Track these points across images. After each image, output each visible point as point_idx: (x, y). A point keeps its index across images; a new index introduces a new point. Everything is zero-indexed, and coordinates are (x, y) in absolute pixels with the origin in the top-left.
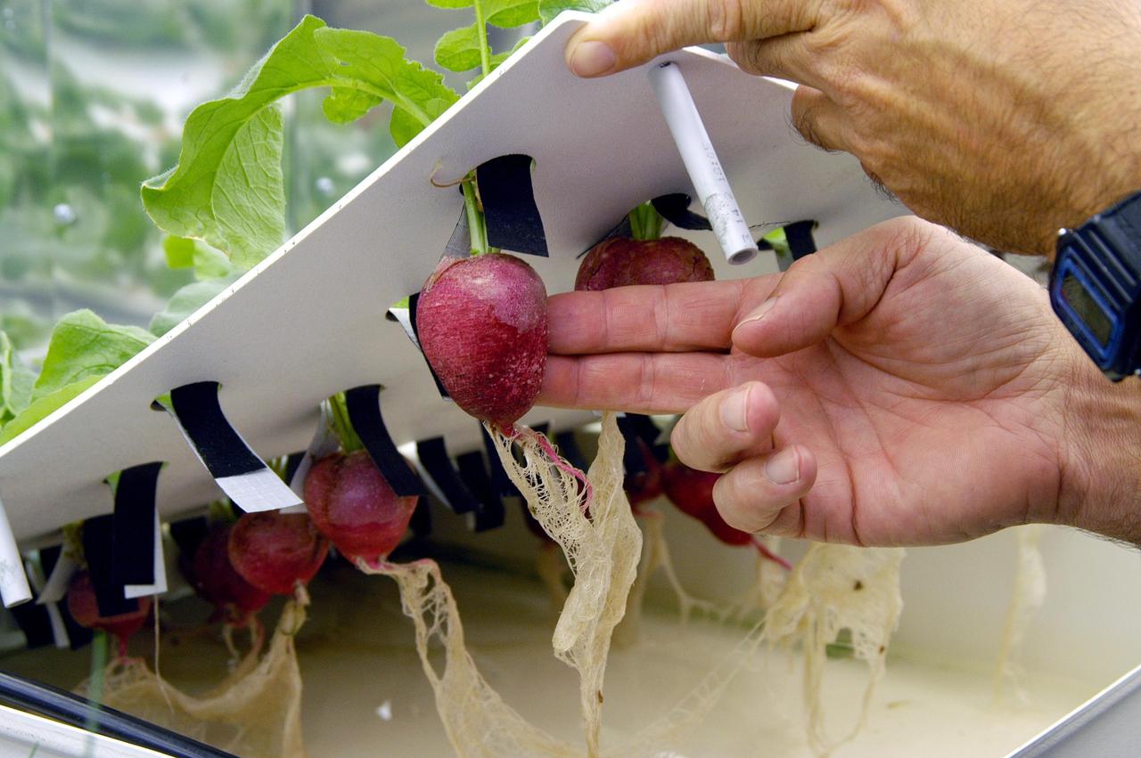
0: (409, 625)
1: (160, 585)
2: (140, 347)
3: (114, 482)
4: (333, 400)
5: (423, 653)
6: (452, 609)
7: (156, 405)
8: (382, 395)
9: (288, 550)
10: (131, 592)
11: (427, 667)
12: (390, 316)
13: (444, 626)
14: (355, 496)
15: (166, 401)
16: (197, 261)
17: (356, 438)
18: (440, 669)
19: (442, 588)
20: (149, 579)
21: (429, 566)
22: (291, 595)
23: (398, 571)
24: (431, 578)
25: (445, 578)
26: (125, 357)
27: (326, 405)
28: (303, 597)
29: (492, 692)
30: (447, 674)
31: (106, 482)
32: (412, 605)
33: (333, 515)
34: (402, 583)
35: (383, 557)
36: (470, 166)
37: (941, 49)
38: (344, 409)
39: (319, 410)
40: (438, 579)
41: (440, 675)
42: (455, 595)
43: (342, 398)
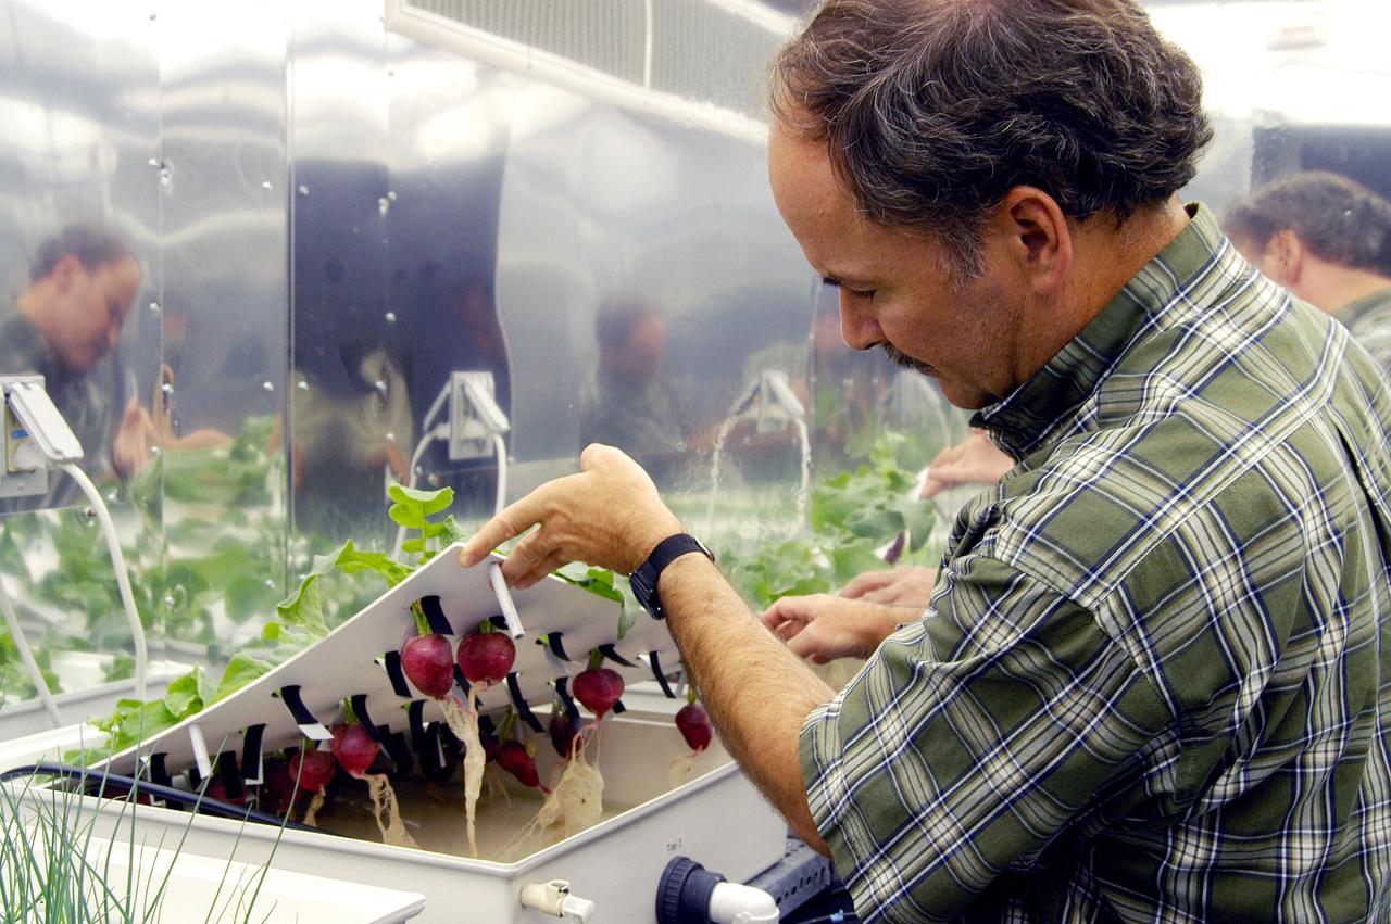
0: (372, 803)
1: (260, 781)
2: (269, 670)
3: (244, 734)
4: (346, 700)
5: (378, 817)
6: (393, 798)
7: (274, 695)
8: (367, 700)
9: (317, 769)
10: (249, 782)
11: (380, 823)
12: (376, 662)
13: (389, 806)
14: (353, 743)
15: (279, 692)
16: (280, 636)
17: (354, 716)
18: (387, 826)
19: (389, 789)
20: (256, 778)
21: (383, 777)
22: (316, 792)
23: (369, 778)
24: (384, 784)
25: (391, 784)
26: (261, 674)
27: (342, 702)
28: (323, 793)
29: (411, 838)
30: (390, 828)
31: (241, 732)
32: (374, 794)
33: (342, 749)
34: (371, 784)
35: (363, 771)
36: (419, 598)
37: (583, 524)
38: (350, 704)
39: (338, 705)
40: (387, 783)
41: (386, 828)
42: (395, 791)
43: (349, 699)
